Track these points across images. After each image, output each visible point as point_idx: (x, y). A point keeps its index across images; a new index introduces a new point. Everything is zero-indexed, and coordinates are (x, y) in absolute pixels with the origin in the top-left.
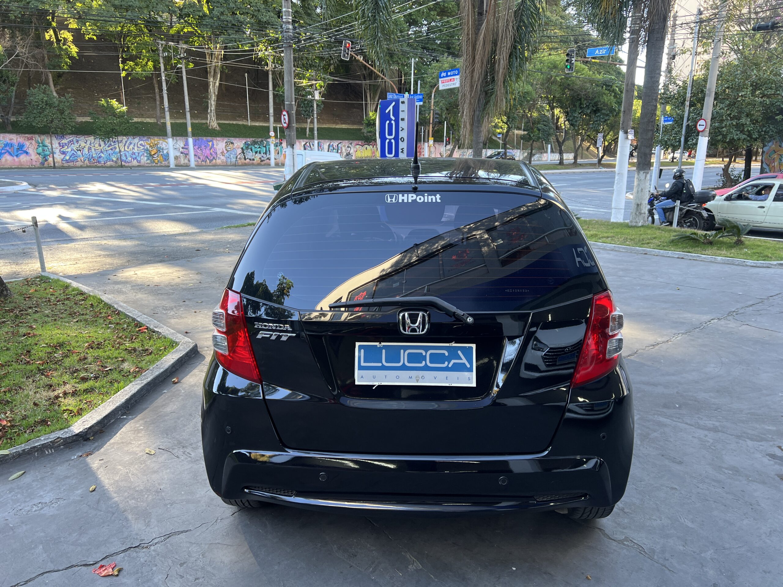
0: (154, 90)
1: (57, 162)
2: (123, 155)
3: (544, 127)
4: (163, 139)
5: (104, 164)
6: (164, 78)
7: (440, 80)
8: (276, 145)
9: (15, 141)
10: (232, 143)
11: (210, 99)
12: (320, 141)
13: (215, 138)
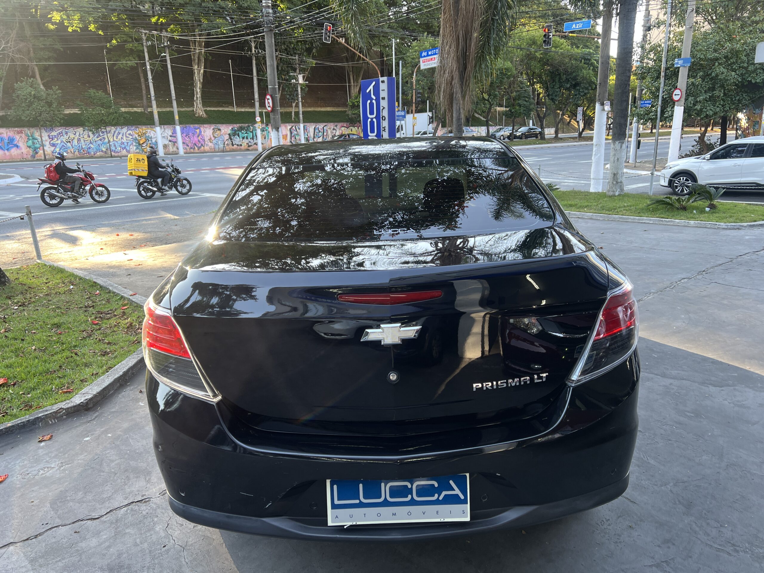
0: (140, 80)
1: (47, 155)
2: (113, 145)
3: (525, 103)
4: (151, 128)
5: (94, 154)
6: (148, 67)
7: (421, 60)
8: (263, 130)
9: (5, 135)
10: (219, 130)
11: (196, 87)
12: (306, 124)
13: (202, 125)
